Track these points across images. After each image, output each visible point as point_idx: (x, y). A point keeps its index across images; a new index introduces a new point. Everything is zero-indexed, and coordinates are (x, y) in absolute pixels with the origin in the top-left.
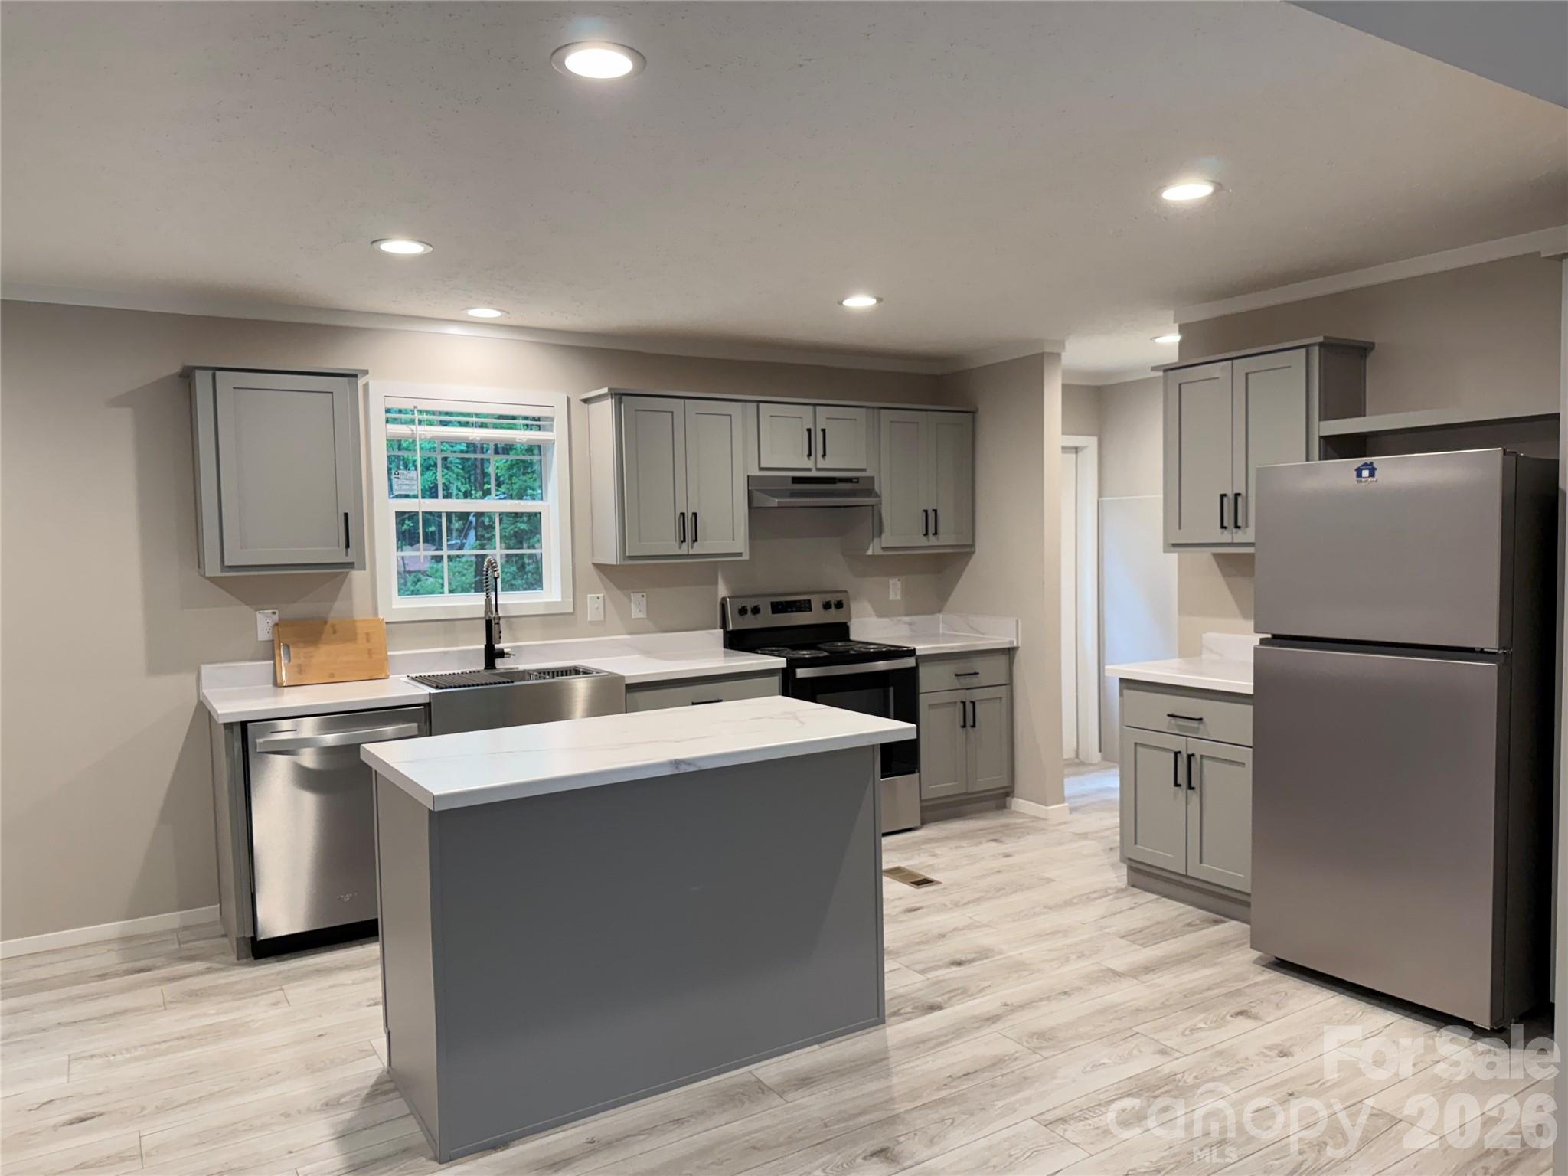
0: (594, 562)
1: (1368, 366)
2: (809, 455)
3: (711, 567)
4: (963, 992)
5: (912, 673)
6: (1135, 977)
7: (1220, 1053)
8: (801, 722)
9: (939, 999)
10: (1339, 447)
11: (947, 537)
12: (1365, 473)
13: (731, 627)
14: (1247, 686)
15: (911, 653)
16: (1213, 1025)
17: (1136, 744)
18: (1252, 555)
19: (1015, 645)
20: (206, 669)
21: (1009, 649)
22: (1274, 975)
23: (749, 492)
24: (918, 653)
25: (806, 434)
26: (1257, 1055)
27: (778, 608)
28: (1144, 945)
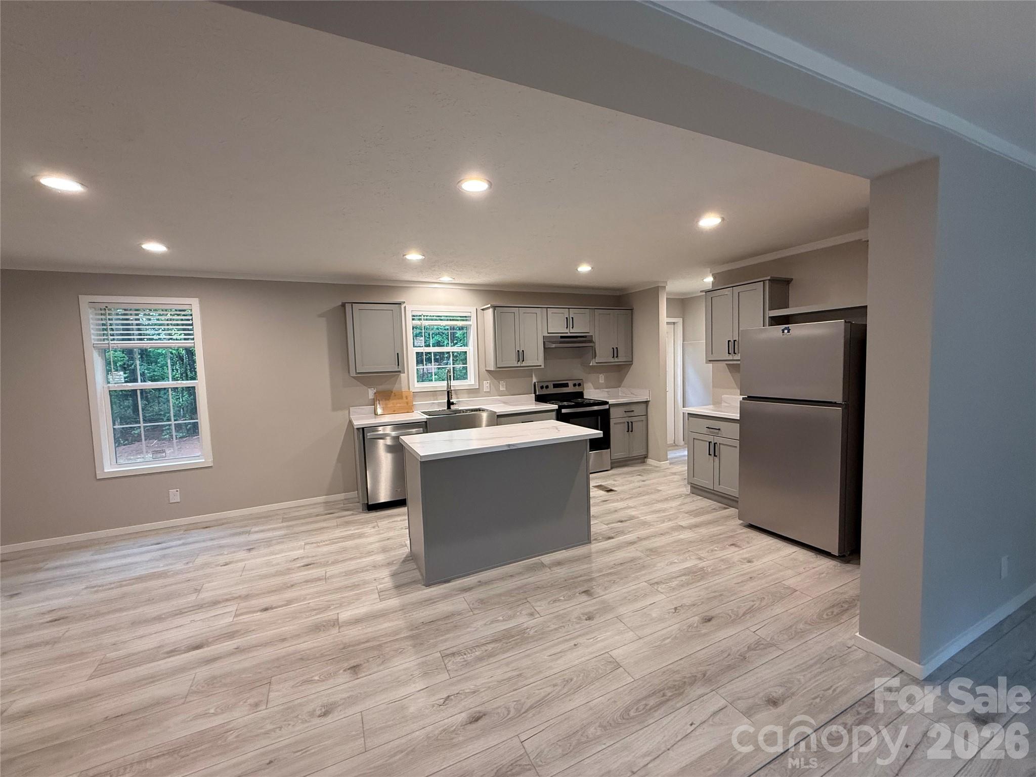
0: (487, 369)
1: (790, 288)
2: (567, 327)
3: (530, 371)
4: (622, 533)
5: (608, 411)
6: (690, 529)
7: (722, 560)
8: (559, 431)
9: (613, 535)
10: (776, 321)
11: (622, 358)
12: (786, 331)
13: (537, 394)
14: (737, 416)
15: (606, 403)
16: (721, 549)
17: (694, 439)
18: (739, 364)
19: (649, 400)
20: (351, 408)
21: (646, 401)
22: (748, 530)
23: (544, 342)
24: (610, 403)
25: (566, 319)
26: (738, 561)
27: (555, 386)
28: (695, 517)
